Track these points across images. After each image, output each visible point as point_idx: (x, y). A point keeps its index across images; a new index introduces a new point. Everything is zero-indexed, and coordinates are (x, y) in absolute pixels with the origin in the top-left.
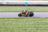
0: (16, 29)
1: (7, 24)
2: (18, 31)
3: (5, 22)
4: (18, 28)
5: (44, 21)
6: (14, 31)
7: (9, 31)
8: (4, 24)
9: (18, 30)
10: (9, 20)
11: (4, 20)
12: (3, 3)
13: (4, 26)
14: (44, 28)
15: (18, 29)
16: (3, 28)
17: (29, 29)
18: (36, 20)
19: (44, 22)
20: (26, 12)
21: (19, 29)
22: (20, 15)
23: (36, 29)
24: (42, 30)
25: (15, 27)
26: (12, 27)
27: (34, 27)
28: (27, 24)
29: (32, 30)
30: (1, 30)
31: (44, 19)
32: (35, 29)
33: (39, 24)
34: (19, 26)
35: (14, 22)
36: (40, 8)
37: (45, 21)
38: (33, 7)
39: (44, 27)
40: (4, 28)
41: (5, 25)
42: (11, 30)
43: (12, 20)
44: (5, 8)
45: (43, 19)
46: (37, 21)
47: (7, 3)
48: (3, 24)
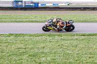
0: (86, 56)
1: (67, 46)
2: (90, 60)
3: (63, 42)
4: (91, 54)
6: (81, 60)
7: (71, 60)
8: (61, 46)
9: (90, 58)
10: (71, 38)
11: (62, 38)
12: (59, 5)
13: (61, 50)
15: (91, 56)
16: (59, 55)
20: (58, 22)
21: (93, 57)
25: (84, 53)
26: (77, 52)
30: (56, 57)
34: (92, 51)
35: (81, 42)
40: (62, 54)
41: (64, 47)
42: (77, 59)
43: (77, 39)
44: (64, 15)
47: (67, 4)
48: (59, 46)
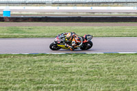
5: (57, 64)
14: (57, 83)
17: (15, 86)
18: (35, 62)
19: (59, 67)
22: (55, 47)
23: (36, 87)
24: (53, 88)
27: (31, 80)
28: (9, 72)
29: (23, 89)
31: (59, 59)
32: (32, 87)
33: (45, 72)
36: (47, 27)
37: (60, 64)
38: (28, 23)
39: (58, 81)
45: (56, 58)
46: (37, 64)
